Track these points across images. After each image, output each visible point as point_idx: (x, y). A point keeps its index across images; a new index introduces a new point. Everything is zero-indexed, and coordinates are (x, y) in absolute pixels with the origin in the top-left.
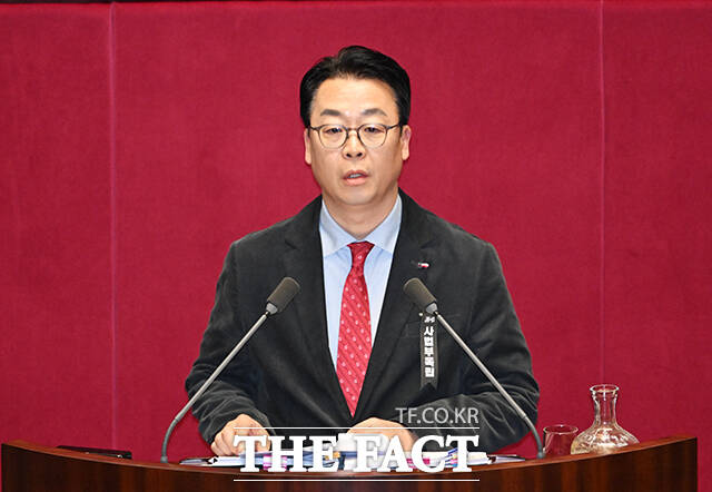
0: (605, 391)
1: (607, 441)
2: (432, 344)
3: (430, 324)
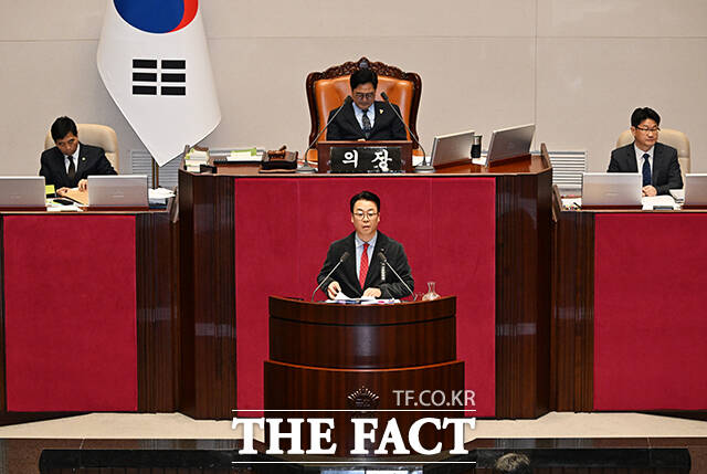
0: (431, 283)
1: (432, 297)
2: (384, 270)
3: (384, 265)
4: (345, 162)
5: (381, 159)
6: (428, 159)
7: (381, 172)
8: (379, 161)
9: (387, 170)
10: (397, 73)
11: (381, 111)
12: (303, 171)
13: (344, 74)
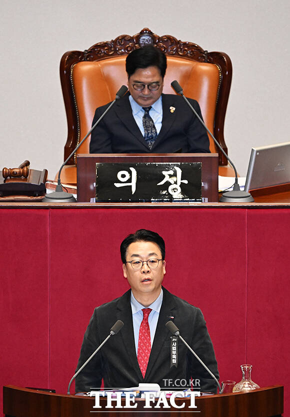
0: (247, 367)
1: (247, 387)
2: (175, 349)
3: (175, 342)
4: (118, 185)
5: (172, 180)
6: (242, 182)
7: (171, 199)
8: (168, 184)
9: (181, 196)
10: (195, 53)
11: (172, 109)
12: (54, 198)
13: (116, 54)
